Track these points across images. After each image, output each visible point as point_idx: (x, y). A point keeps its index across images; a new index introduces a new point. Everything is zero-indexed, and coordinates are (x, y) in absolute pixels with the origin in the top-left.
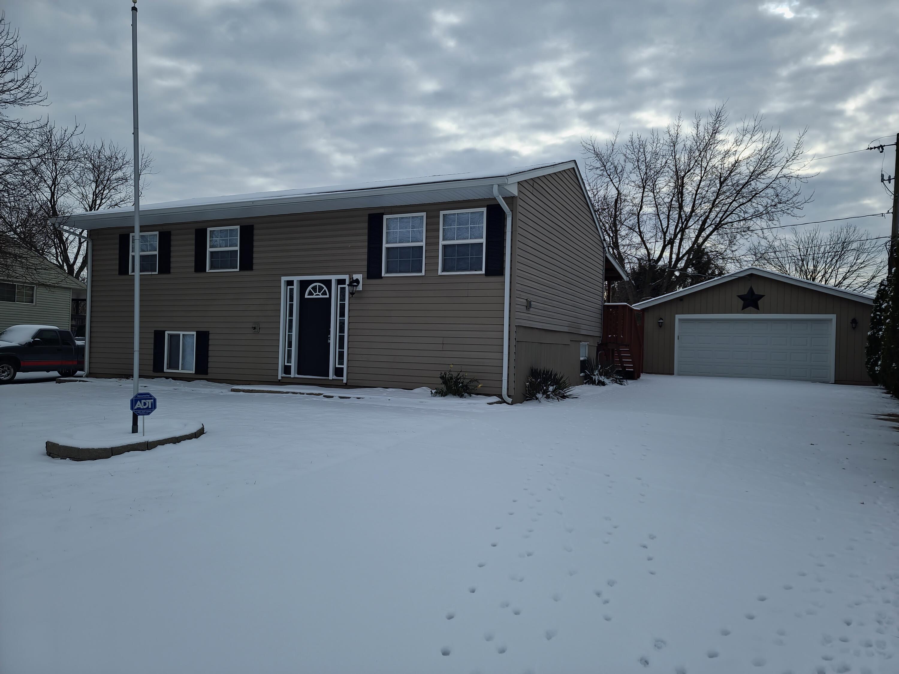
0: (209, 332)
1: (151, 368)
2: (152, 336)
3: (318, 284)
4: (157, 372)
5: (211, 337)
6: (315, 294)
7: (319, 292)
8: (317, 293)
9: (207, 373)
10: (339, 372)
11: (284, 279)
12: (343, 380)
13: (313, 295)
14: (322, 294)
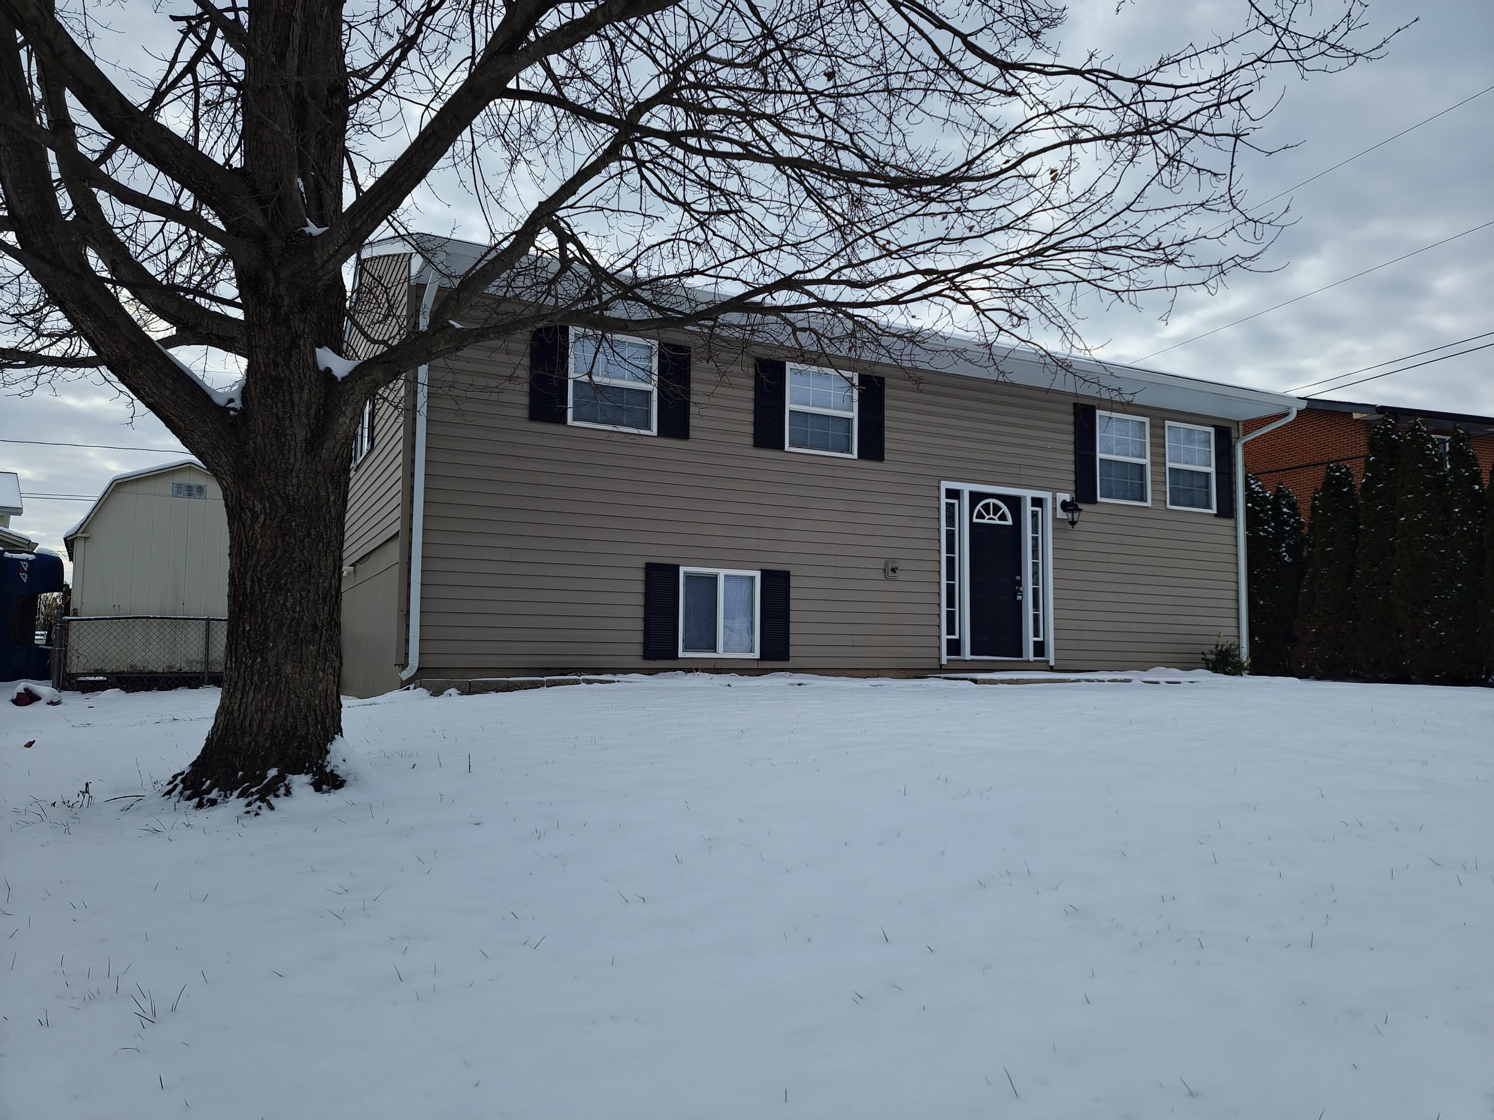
0: (789, 572)
1: (639, 650)
2: (641, 575)
3: (992, 501)
4: (654, 658)
5: (793, 582)
6: (987, 517)
7: (995, 514)
8: (991, 516)
9: (786, 657)
10: (1040, 649)
11: (945, 485)
12: (1048, 662)
13: (984, 518)
14: (1000, 518)
